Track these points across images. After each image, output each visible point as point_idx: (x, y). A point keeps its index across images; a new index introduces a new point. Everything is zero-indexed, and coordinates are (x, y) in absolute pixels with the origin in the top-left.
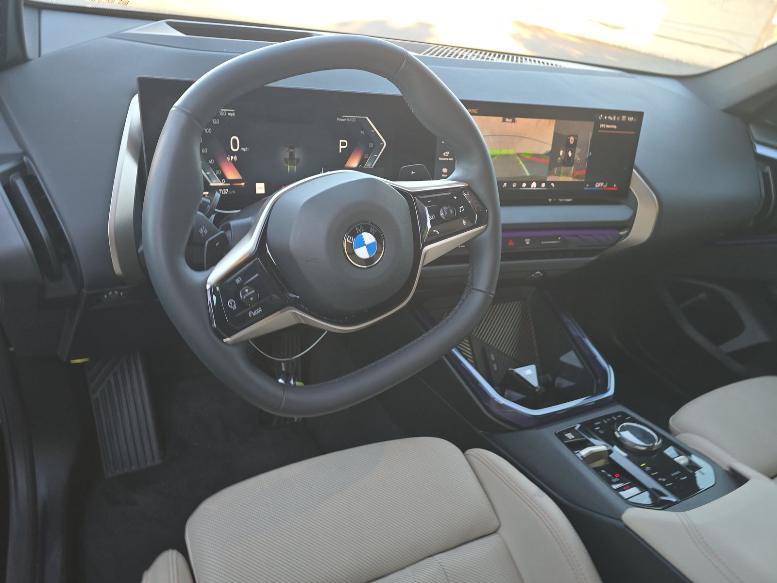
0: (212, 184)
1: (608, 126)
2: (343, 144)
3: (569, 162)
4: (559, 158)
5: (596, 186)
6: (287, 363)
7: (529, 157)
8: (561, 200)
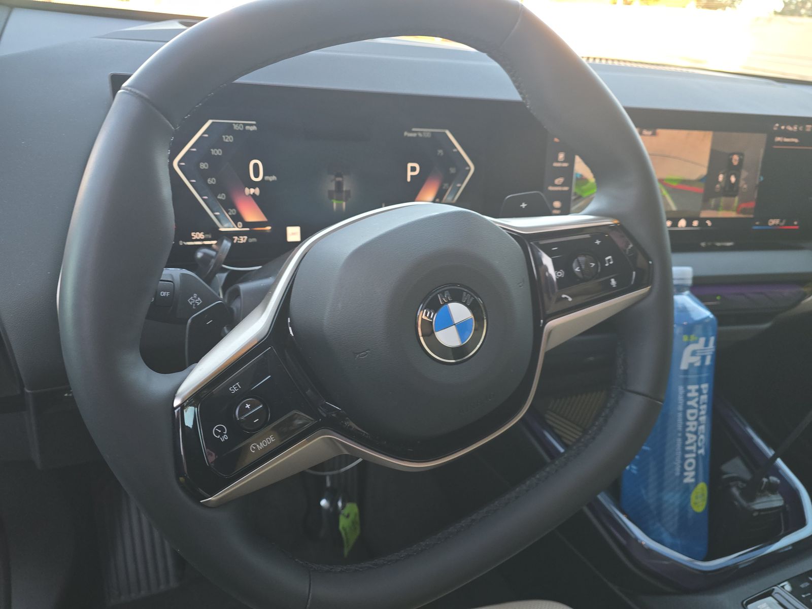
0: (222, 229)
1: (786, 140)
2: (413, 169)
3: (731, 190)
4: (718, 186)
5: (770, 224)
6: (332, 477)
7: (675, 184)
8: (718, 244)
